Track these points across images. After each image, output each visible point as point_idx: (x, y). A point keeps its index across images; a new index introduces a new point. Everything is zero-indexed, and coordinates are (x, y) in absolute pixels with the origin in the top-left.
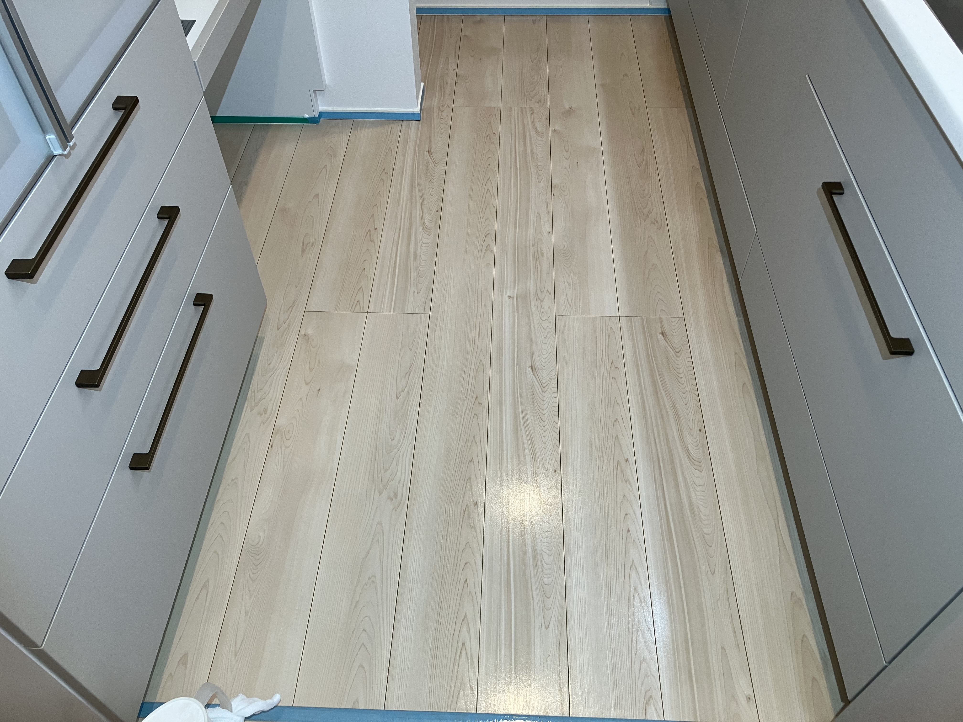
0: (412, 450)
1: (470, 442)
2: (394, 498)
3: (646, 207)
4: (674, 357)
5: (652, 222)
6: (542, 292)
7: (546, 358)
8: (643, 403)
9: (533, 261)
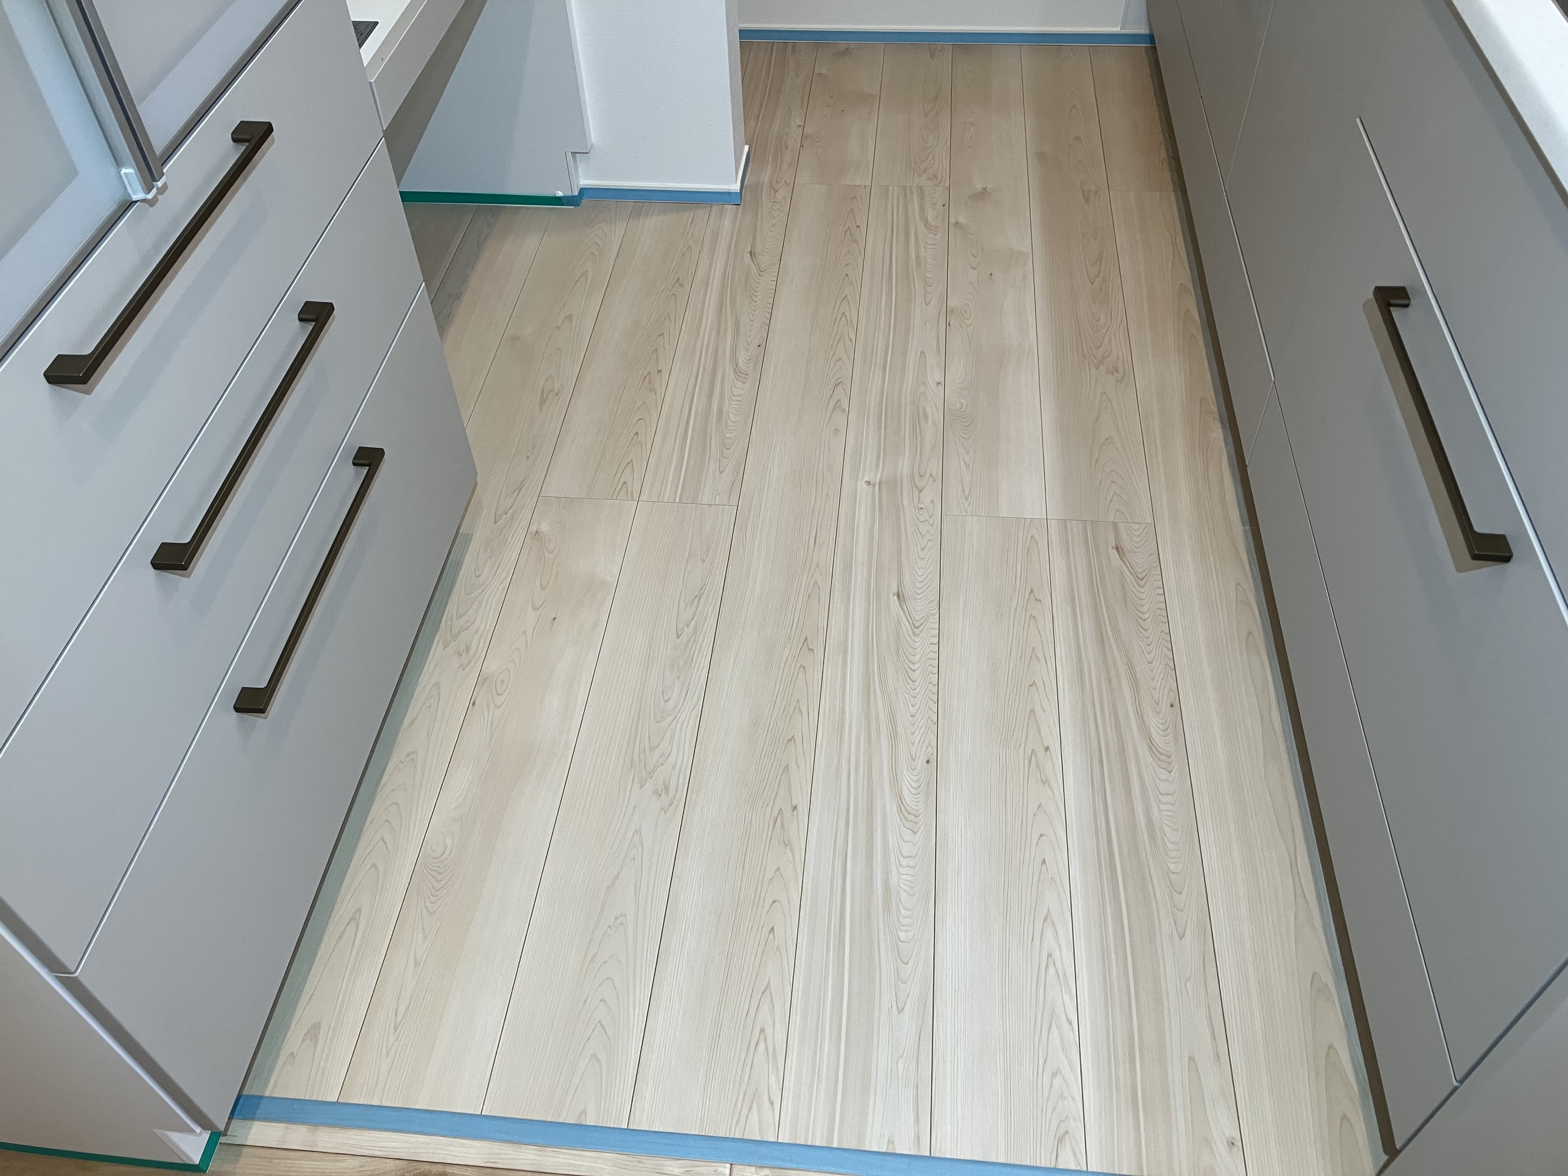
0: (697, 718)
1: (791, 709)
2: (663, 792)
3: (1101, 346)
4: (1134, 586)
5: (1109, 372)
6: (921, 476)
7: (922, 582)
8: (1080, 659)
9: (910, 426)
